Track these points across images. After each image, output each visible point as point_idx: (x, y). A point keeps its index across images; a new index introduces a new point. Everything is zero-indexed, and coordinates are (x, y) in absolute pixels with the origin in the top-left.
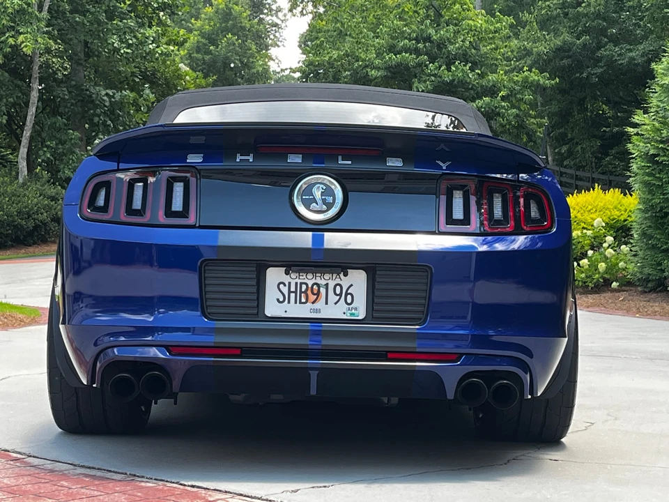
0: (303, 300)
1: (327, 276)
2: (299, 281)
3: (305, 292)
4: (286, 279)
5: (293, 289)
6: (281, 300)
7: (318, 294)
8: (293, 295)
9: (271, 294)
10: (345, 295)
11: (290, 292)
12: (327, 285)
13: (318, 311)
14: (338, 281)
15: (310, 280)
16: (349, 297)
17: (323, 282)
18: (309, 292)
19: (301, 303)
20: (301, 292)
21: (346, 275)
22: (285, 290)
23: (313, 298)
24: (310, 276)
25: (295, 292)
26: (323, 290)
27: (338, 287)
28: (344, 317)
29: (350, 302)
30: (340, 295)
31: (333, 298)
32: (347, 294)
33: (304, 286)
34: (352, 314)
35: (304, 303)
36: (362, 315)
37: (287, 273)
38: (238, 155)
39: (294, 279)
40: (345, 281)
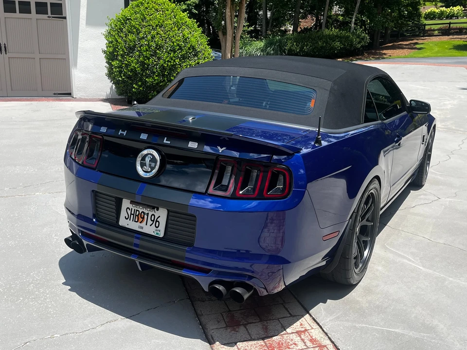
0: (136, 220)
1: (148, 210)
2: (136, 209)
3: (138, 216)
4: (131, 206)
5: (133, 213)
6: (127, 217)
7: (143, 218)
8: (132, 216)
9: (123, 213)
10: (155, 221)
11: (131, 214)
12: (148, 214)
13: (142, 228)
14: (153, 213)
15: (141, 210)
16: (157, 223)
17: (146, 212)
20: (136, 215)
21: (158, 210)
22: (129, 212)
23: (141, 220)
24: (141, 208)
26: (146, 216)
27: (153, 216)
28: (153, 234)
29: (157, 226)
30: (153, 221)
31: (150, 222)
32: (157, 221)
33: (138, 212)
34: (157, 233)
35: (137, 222)
36: (161, 235)
37: (131, 203)
38: (121, 131)
39: (134, 207)
40: (157, 213)
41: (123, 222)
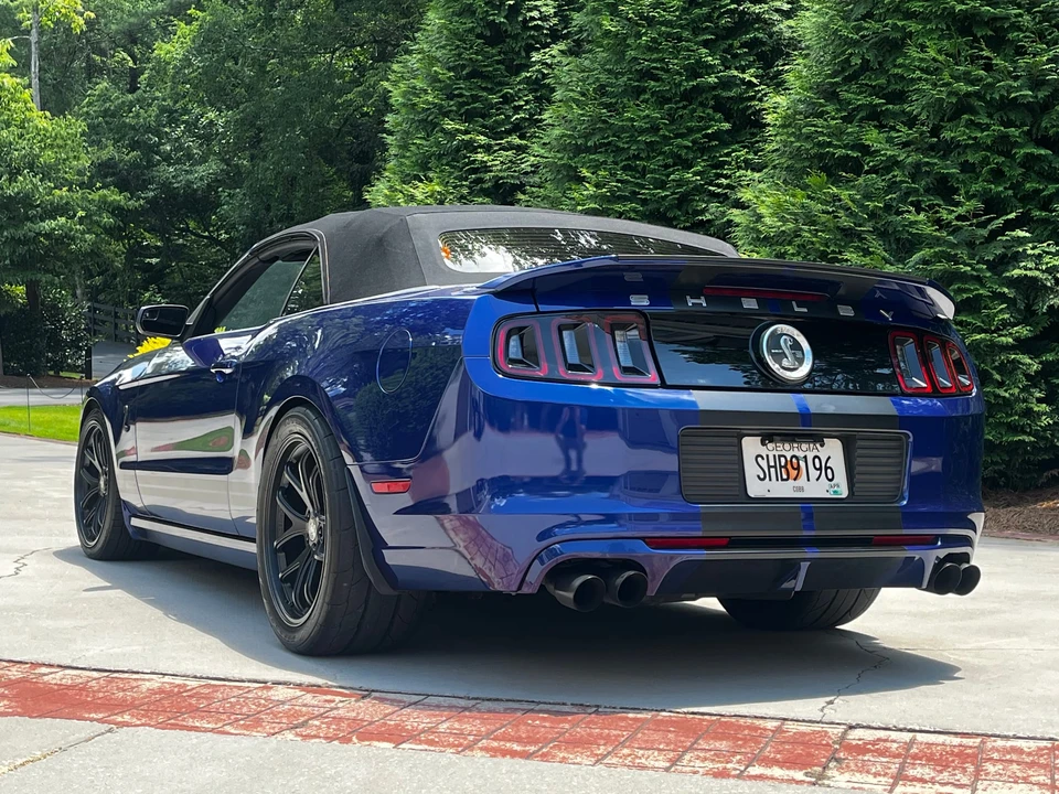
0: (785, 477)
1: (804, 446)
2: (777, 453)
3: (785, 467)
4: (763, 451)
5: (772, 464)
6: (762, 476)
7: (798, 468)
8: (772, 470)
9: (751, 471)
10: (824, 469)
11: (769, 467)
12: (805, 457)
13: (801, 489)
14: (815, 453)
15: (788, 450)
16: (829, 471)
17: (801, 454)
18: (789, 466)
19: (782, 480)
20: (781, 467)
21: (822, 445)
22: (764, 464)
23: (793, 473)
24: (787, 446)
25: (775, 467)
26: (802, 464)
27: (817, 460)
28: (828, 496)
29: (830, 477)
30: (820, 469)
31: (814, 473)
32: (826, 467)
33: (783, 459)
34: (835, 492)
35: (787, 480)
36: (844, 493)
37: (763, 444)
38: (688, 297)
39: (771, 450)
40: (823, 453)
41: (755, 488)
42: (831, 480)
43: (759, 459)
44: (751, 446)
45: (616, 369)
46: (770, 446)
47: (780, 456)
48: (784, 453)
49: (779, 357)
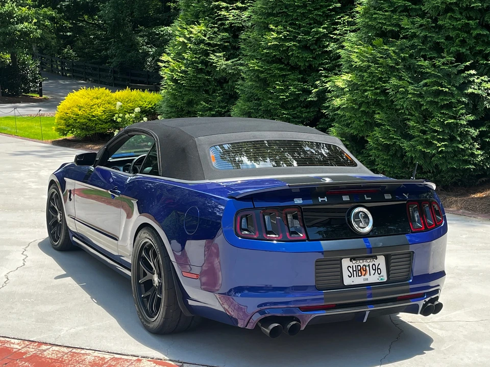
0: (360, 275)
1: (368, 261)
2: (357, 265)
3: (360, 270)
4: (351, 264)
5: (354, 269)
6: (350, 275)
7: (366, 271)
8: (355, 272)
9: (346, 273)
10: (377, 269)
11: (353, 271)
12: (369, 265)
13: (367, 279)
14: (373, 263)
15: (362, 263)
16: (379, 270)
17: (367, 264)
18: (362, 270)
19: (359, 276)
20: (358, 270)
21: (376, 259)
22: (351, 270)
23: (364, 273)
24: (361, 261)
25: (356, 271)
26: (367, 268)
27: (374, 266)
28: (378, 281)
29: (379, 273)
30: (375, 270)
31: (372, 272)
32: (378, 269)
33: (359, 267)
34: (381, 279)
35: (361, 276)
36: (385, 279)
37: (351, 261)
38: (319, 198)
39: (354, 264)
40: (376, 262)
41: (347, 281)
42: (379, 274)
43: (349, 268)
44: (346, 263)
45: (288, 234)
46: (354, 262)
47: (358, 266)
48: (360, 264)
49: (358, 223)
